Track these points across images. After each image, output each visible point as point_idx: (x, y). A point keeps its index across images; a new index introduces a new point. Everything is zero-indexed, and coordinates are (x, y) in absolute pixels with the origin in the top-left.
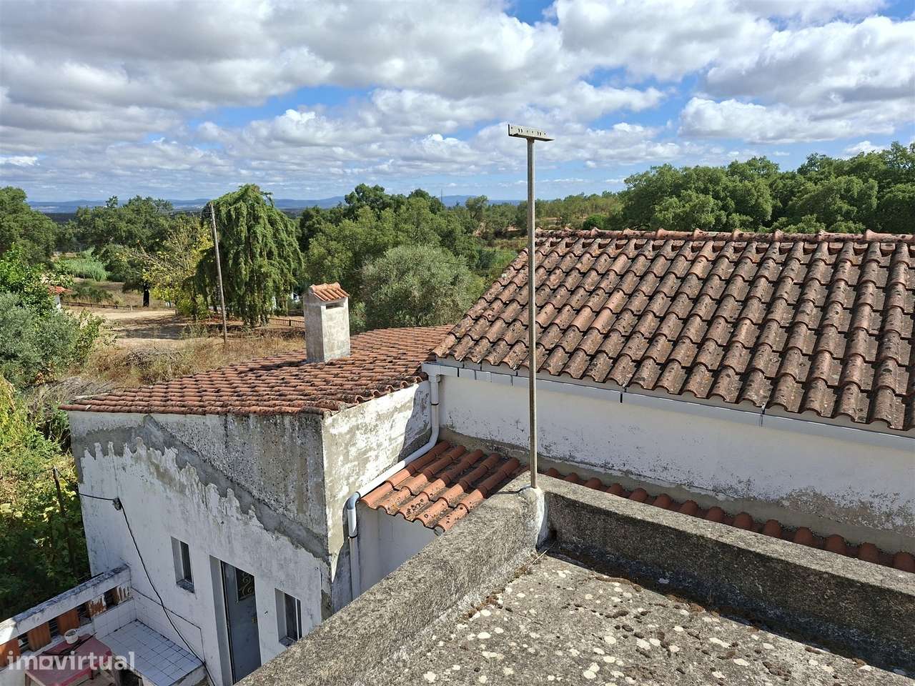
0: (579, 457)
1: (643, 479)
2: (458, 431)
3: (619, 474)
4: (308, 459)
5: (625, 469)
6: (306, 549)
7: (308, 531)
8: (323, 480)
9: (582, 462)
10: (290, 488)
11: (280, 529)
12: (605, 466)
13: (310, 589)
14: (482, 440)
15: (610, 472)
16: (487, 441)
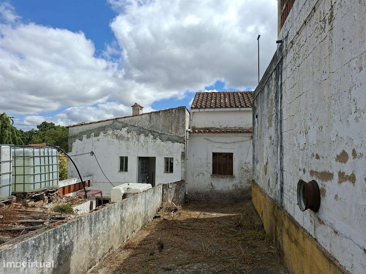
0: (228, 127)
1: (243, 128)
2: (196, 127)
3: (238, 128)
4: (180, 118)
5: (239, 127)
6: (177, 142)
7: (178, 137)
8: (185, 122)
9: (229, 128)
10: (173, 127)
11: (168, 140)
12: (235, 127)
13: (177, 153)
14: (203, 128)
15: (236, 128)
16: (205, 128)
